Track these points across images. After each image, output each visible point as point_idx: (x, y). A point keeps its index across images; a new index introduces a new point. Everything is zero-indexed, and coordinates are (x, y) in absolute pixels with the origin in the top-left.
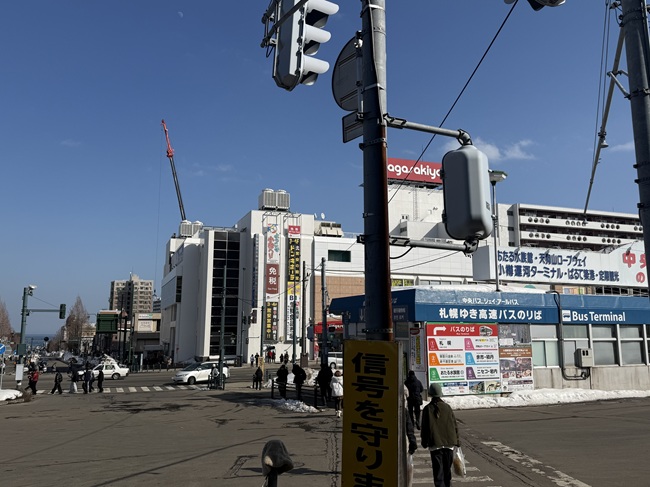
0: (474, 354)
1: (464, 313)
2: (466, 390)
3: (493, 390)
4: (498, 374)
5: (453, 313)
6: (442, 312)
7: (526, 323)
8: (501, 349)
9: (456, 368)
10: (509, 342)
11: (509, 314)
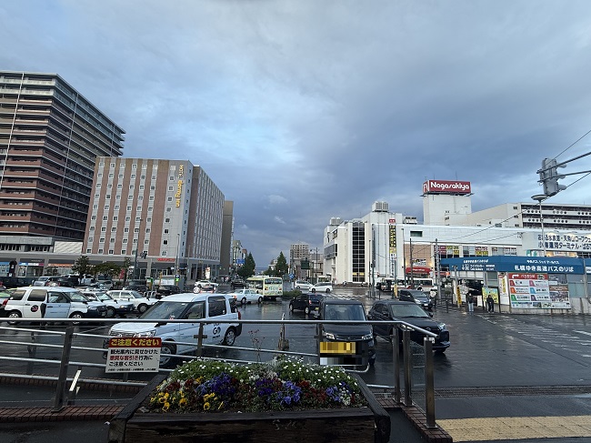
0: (535, 288)
1: (528, 268)
2: (532, 306)
3: (546, 307)
4: (549, 299)
5: (523, 268)
6: (516, 267)
7: (564, 273)
8: (550, 286)
9: (525, 295)
10: (556, 283)
11: (554, 269)
